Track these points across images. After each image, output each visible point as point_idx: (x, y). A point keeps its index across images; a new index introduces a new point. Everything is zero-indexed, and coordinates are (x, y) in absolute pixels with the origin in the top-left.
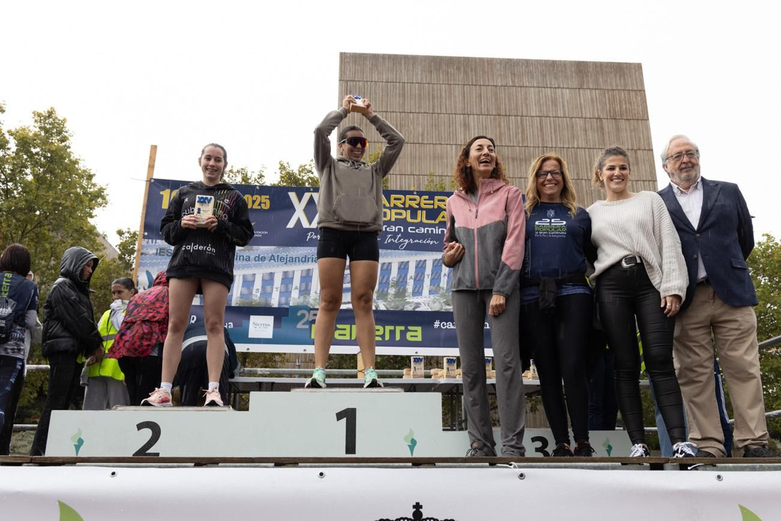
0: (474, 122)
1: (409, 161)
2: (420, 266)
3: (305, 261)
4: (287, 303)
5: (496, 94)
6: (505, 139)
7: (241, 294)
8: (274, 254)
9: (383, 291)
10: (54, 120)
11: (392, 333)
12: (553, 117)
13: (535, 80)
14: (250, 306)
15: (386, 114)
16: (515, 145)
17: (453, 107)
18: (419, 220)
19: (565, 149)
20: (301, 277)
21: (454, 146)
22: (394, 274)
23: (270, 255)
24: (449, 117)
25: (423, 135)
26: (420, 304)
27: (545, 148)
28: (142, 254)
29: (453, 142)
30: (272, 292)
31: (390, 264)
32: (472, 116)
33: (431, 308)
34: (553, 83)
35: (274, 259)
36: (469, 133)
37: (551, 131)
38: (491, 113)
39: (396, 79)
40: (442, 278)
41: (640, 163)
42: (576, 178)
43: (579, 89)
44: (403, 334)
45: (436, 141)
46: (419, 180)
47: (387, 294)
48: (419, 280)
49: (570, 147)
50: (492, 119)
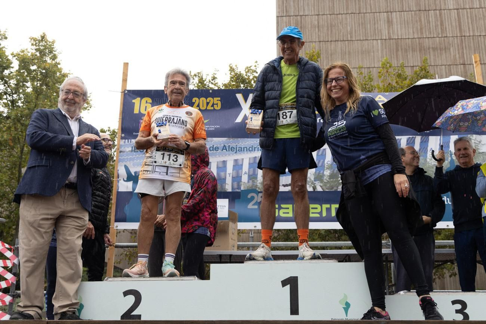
0: (396, 18)
3: (252, 150)
4: (239, 187)
6: (426, 32)
8: (226, 145)
9: (319, 173)
10: (46, 42)
11: (329, 210)
12: (470, 9)
15: (318, 17)
16: (435, 36)
17: (377, 6)
19: (482, 37)
20: (249, 164)
21: (379, 41)
22: (328, 158)
23: (223, 145)
24: (374, 15)
25: (351, 33)
27: (463, 38)
28: (121, 152)
29: (378, 37)
30: (226, 177)
32: (395, 13)
35: (226, 149)
36: (392, 28)
37: (468, 21)
38: (412, 10)
45: (363, 37)
47: (323, 175)
50: (413, 15)
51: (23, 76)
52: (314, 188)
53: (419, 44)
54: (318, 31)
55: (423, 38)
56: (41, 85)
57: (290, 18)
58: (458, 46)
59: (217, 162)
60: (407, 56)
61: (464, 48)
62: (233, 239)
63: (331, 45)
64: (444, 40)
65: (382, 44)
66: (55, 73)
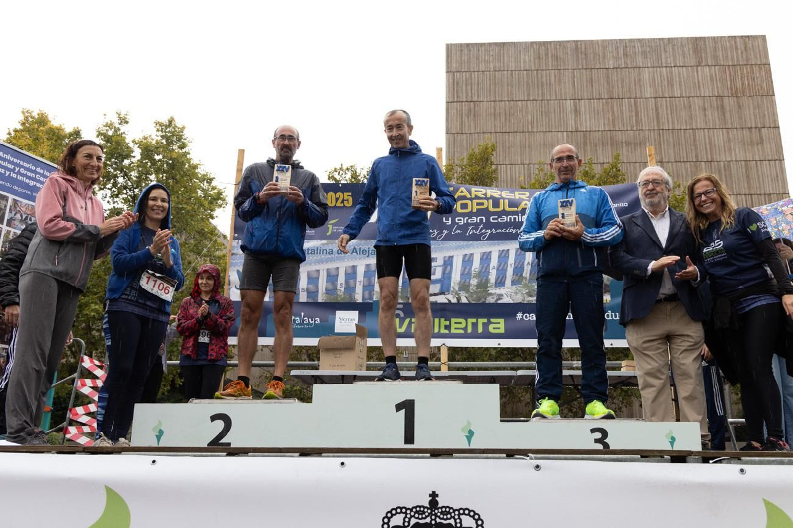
0: (585, 107)
1: (519, 150)
2: (503, 255)
4: (371, 297)
5: (608, 77)
6: (618, 124)
7: (326, 290)
8: (356, 247)
9: (465, 282)
10: (174, 128)
11: (475, 325)
12: (670, 98)
13: (648, 60)
14: (335, 301)
15: (494, 104)
16: (629, 129)
17: (563, 93)
18: (501, 208)
19: (682, 130)
21: (565, 133)
22: (476, 264)
23: (353, 248)
24: (559, 103)
25: (532, 123)
26: (502, 295)
27: (661, 131)
28: (233, 254)
29: (564, 128)
30: (356, 285)
31: (472, 255)
32: (583, 101)
33: (513, 300)
34: (669, 62)
35: (356, 252)
36: (580, 118)
37: (667, 111)
38: (603, 97)
39: (504, 67)
40: (526, 267)
41: (765, 141)
42: (694, 160)
43: (697, 66)
44: (486, 325)
45: (546, 128)
46: (529, 170)
47: (469, 285)
48: (502, 269)
49: (688, 128)
50: (604, 103)
51: (146, 168)
52: (459, 299)
53: (611, 137)
54: (494, 120)
55: (615, 130)
56: (167, 178)
57: (462, 105)
58: (655, 140)
59: (346, 267)
60: (597, 151)
61: (662, 143)
62: (361, 357)
63: (509, 136)
64: (639, 134)
65: (568, 136)
66: (183, 164)
